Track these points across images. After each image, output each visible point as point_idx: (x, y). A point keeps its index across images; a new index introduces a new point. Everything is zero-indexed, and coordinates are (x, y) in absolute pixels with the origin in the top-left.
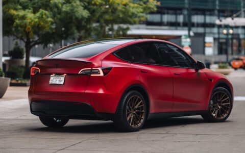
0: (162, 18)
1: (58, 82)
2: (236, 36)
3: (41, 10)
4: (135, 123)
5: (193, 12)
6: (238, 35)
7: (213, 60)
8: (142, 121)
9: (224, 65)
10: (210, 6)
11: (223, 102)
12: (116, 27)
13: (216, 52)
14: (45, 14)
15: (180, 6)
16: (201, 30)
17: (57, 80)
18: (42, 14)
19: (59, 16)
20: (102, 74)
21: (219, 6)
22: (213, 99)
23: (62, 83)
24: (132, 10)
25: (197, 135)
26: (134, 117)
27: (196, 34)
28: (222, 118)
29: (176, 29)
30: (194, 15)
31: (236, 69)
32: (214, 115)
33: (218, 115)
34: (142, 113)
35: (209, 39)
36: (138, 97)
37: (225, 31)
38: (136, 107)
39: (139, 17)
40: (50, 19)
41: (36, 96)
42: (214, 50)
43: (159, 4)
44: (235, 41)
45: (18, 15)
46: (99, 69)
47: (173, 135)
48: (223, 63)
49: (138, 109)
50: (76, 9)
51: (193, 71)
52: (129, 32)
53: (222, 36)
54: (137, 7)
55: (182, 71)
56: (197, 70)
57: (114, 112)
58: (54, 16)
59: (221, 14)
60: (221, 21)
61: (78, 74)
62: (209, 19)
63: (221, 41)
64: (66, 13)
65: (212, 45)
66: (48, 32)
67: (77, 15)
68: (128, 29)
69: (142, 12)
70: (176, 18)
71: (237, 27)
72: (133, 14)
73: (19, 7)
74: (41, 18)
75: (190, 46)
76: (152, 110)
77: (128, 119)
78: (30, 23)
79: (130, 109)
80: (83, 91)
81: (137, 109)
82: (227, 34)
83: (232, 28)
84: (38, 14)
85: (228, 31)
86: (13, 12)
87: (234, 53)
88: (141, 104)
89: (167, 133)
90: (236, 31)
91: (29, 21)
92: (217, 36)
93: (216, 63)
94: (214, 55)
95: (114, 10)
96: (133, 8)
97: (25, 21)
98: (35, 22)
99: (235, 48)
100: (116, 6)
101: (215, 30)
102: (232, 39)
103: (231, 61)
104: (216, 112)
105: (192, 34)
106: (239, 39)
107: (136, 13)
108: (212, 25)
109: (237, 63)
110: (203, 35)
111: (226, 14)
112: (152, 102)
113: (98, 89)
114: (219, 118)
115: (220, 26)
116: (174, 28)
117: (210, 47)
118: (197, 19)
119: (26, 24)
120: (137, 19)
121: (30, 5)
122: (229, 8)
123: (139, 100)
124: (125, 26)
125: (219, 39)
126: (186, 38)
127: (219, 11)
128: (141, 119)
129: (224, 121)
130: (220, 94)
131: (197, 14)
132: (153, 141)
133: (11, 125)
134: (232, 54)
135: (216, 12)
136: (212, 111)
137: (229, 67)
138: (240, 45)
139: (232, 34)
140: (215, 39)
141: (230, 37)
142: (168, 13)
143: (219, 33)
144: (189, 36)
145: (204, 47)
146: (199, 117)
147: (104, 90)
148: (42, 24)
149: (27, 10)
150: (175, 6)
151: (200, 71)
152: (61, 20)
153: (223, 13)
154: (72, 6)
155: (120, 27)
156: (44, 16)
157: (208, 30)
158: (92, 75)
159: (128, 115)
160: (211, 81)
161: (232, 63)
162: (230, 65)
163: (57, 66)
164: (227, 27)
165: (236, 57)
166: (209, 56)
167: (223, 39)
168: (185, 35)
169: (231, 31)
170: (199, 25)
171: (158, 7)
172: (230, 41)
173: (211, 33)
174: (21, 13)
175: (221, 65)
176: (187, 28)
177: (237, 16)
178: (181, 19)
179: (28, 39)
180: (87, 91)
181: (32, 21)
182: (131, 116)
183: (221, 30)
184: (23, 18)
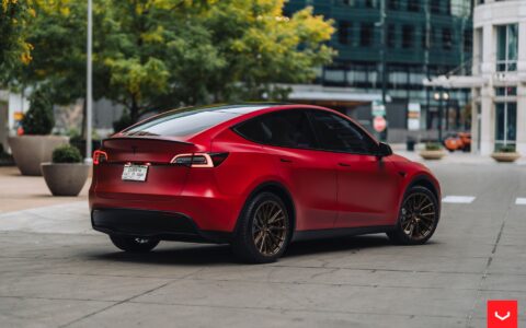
0: (345, 76)
1: (135, 178)
2: (453, 103)
3: (151, 60)
4: (268, 247)
5: (391, 68)
6: (456, 101)
7: (420, 137)
8: (281, 245)
9: (434, 145)
10: (416, 60)
11: (424, 212)
12: (272, 87)
13: (424, 126)
14: (158, 65)
15: (372, 59)
16: (402, 94)
17: (134, 173)
18: (153, 65)
19: (180, 68)
20: (210, 164)
21: (430, 60)
22: (407, 206)
23: (143, 178)
24: (295, 63)
25: (374, 271)
26: (266, 238)
27: (396, 100)
28: (421, 237)
29: (367, 92)
30: (392, 71)
31: (451, 150)
32: (407, 232)
33: (414, 233)
34: (282, 231)
35: (414, 107)
36: (275, 204)
37: (437, 96)
38: (271, 221)
39: (306, 73)
40: (165, 73)
41: (99, 201)
42: (421, 124)
43: (336, 53)
44: (451, 110)
45: (117, 67)
46: (206, 155)
47: (332, 272)
48: (433, 141)
49: (274, 224)
50: (204, 56)
51: (373, 158)
52: (292, 96)
53: (432, 103)
54: (303, 59)
55: (354, 158)
56: (379, 158)
57: (231, 230)
58: (172, 68)
59: (432, 71)
60: (430, 80)
61: (169, 163)
62: (414, 79)
63: (431, 109)
64: (191, 62)
65: (418, 115)
66: (163, 94)
67: (208, 67)
68: (290, 90)
69: (311, 66)
70: (367, 77)
71: (455, 90)
72: (296, 68)
73: (120, 55)
74: (151, 71)
75: (385, 117)
76: (300, 226)
77: (257, 241)
78: (136, 79)
79: (259, 224)
80: (177, 194)
81: (272, 224)
82: (441, 100)
83: (447, 90)
84: (147, 66)
85: (441, 95)
86: (109, 62)
87: (450, 127)
88: (280, 215)
89: (323, 267)
90: (453, 95)
91: (134, 75)
92: (425, 103)
93: (423, 141)
94: (421, 130)
95: (266, 62)
96: (298, 58)
97: (126, 76)
98: (144, 78)
99: (451, 120)
100: (270, 56)
101: (423, 94)
102: (447, 107)
103: (446, 138)
104: (412, 226)
105: (388, 99)
106: (457, 108)
107: (300, 66)
108: (419, 87)
109: (454, 143)
110: (405, 101)
111: (438, 72)
112: (299, 212)
113: (204, 190)
114: (416, 238)
115: (430, 89)
116: (363, 90)
117: (415, 118)
118: (397, 78)
119: (128, 81)
120: (302, 76)
121: (137, 52)
122: (443, 63)
123: (277, 209)
124: (285, 87)
125: (428, 106)
126: (378, 105)
127: (430, 67)
128: (280, 240)
129: (424, 242)
130: (417, 198)
131: (397, 71)
132: (295, 283)
133: (65, 246)
134: (447, 128)
135: (425, 68)
136: (404, 227)
137: (441, 147)
138: (458, 116)
139: (448, 100)
140: (422, 107)
141: (444, 103)
142: (355, 70)
143: (428, 99)
144: (384, 102)
145: (407, 117)
146: (384, 235)
147: (214, 192)
148: (153, 80)
149: (131, 60)
150: (365, 59)
151: (385, 159)
152: (183, 74)
153: (434, 70)
154: (200, 52)
155: (276, 88)
156: (156, 68)
157: (413, 94)
158: (194, 166)
159: (257, 234)
160: (403, 175)
161: (446, 142)
162: (444, 144)
163: (134, 150)
164: (440, 89)
165: (453, 133)
166: (414, 132)
167: (434, 106)
168: (378, 101)
169: (446, 96)
170: (399, 87)
171: (334, 59)
172: (445, 111)
173: (417, 99)
174: (122, 63)
175: (430, 144)
176: (380, 91)
177: (456, 74)
178: (373, 77)
179: (134, 104)
180: (185, 194)
181: (138, 75)
182: (262, 236)
183: (431, 94)
184: (125, 71)
